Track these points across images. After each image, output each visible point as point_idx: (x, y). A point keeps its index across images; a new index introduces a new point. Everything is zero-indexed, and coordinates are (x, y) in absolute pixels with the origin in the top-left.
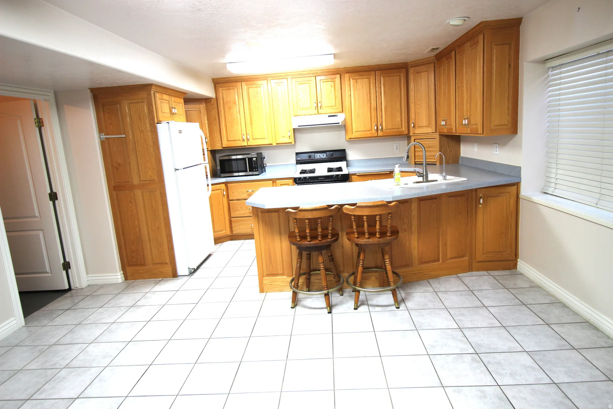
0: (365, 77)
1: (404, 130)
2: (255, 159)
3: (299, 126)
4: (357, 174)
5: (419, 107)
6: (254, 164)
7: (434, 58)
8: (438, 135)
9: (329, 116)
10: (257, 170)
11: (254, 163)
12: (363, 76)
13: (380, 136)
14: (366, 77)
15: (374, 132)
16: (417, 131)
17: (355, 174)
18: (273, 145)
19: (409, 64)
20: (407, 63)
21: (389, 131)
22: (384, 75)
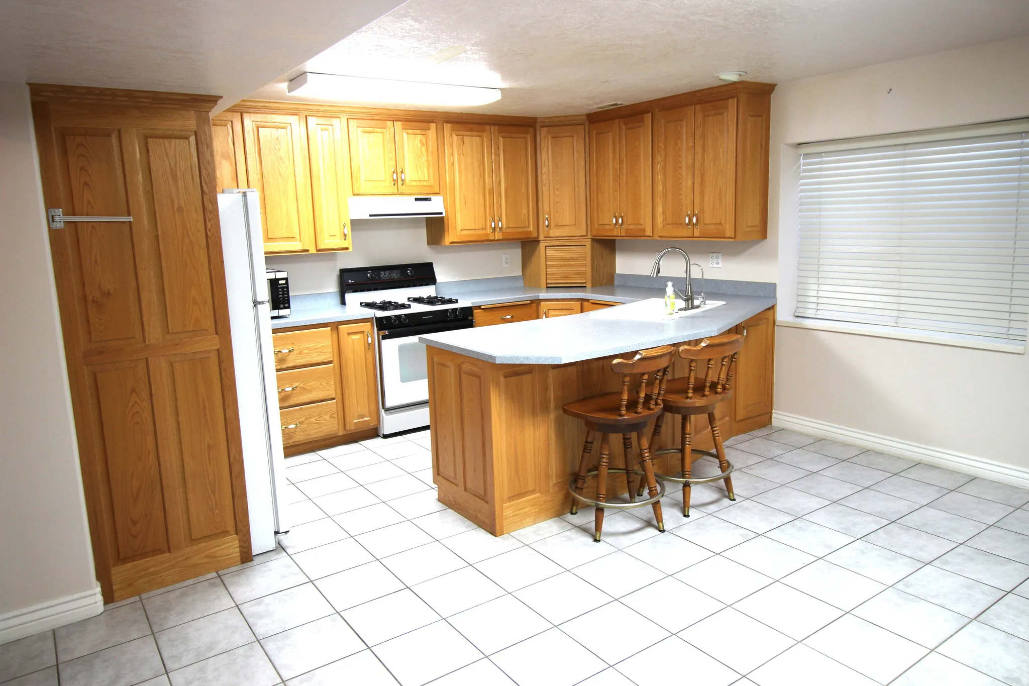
0: (474, 133)
1: (532, 230)
2: (284, 282)
3: (370, 216)
4: (482, 307)
5: (557, 193)
6: (281, 293)
7: (585, 117)
8: (590, 240)
9: (417, 199)
10: (287, 305)
11: (280, 290)
12: (471, 130)
13: (497, 240)
14: (477, 133)
15: (489, 232)
16: (554, 232)
17: (479, 307)
18: (310, 252)
19: (538, 120)
20: (536, 118)
21: (511, 230)
22: (503, 134)
